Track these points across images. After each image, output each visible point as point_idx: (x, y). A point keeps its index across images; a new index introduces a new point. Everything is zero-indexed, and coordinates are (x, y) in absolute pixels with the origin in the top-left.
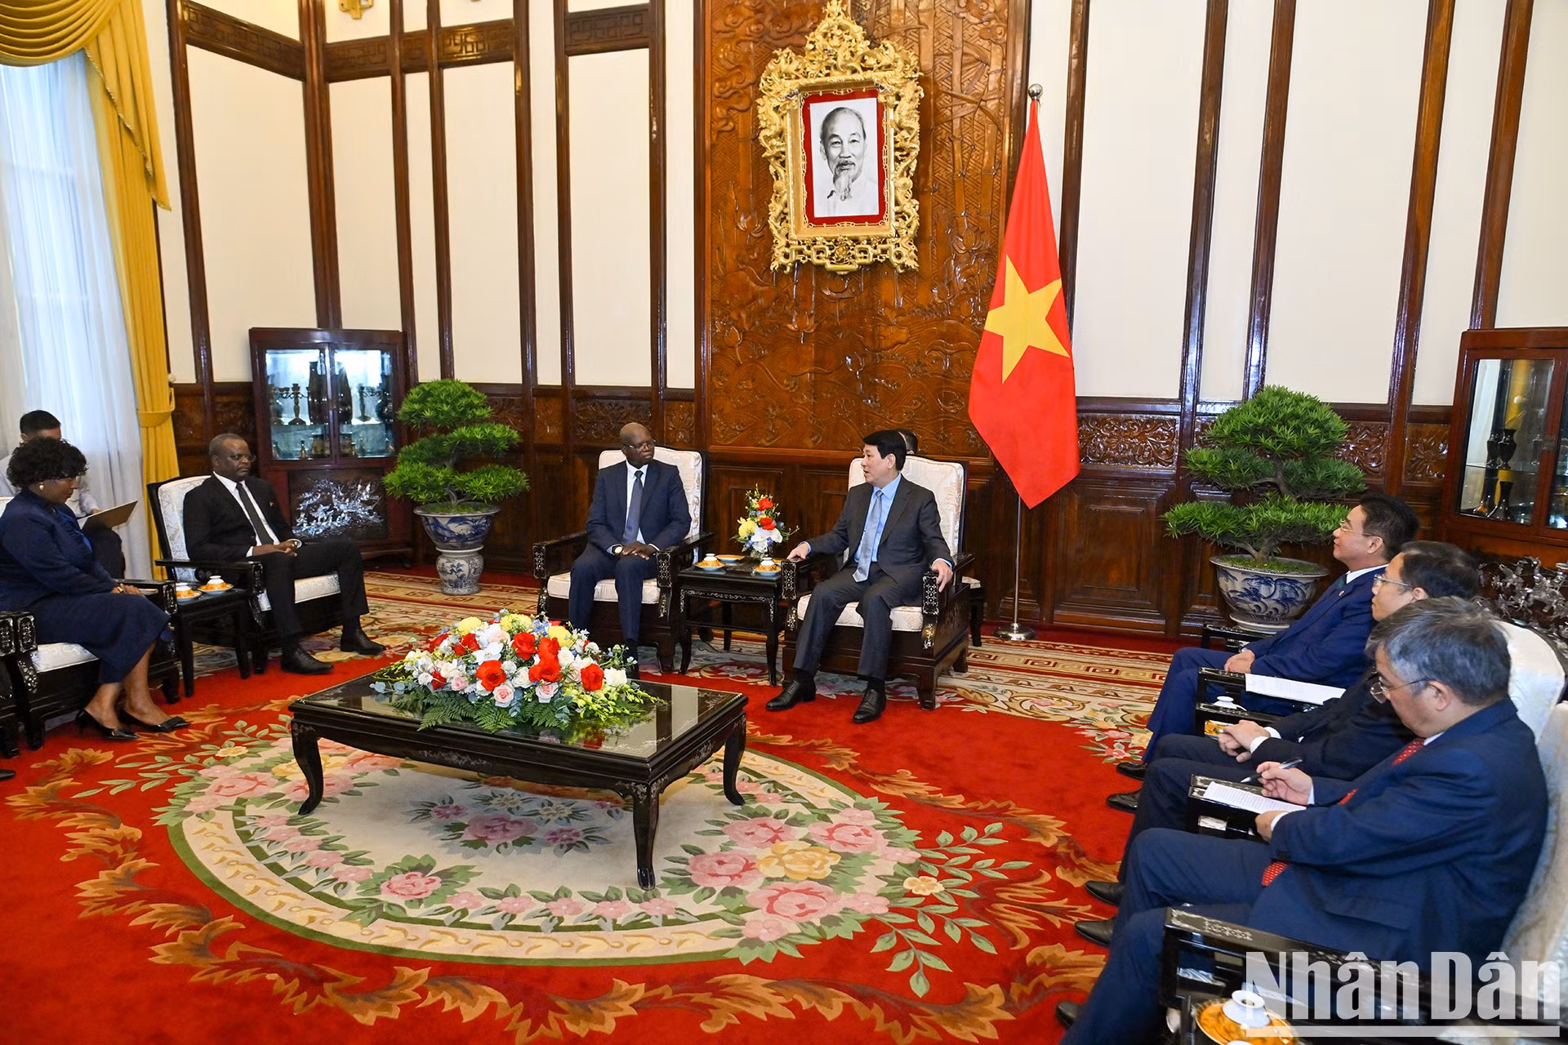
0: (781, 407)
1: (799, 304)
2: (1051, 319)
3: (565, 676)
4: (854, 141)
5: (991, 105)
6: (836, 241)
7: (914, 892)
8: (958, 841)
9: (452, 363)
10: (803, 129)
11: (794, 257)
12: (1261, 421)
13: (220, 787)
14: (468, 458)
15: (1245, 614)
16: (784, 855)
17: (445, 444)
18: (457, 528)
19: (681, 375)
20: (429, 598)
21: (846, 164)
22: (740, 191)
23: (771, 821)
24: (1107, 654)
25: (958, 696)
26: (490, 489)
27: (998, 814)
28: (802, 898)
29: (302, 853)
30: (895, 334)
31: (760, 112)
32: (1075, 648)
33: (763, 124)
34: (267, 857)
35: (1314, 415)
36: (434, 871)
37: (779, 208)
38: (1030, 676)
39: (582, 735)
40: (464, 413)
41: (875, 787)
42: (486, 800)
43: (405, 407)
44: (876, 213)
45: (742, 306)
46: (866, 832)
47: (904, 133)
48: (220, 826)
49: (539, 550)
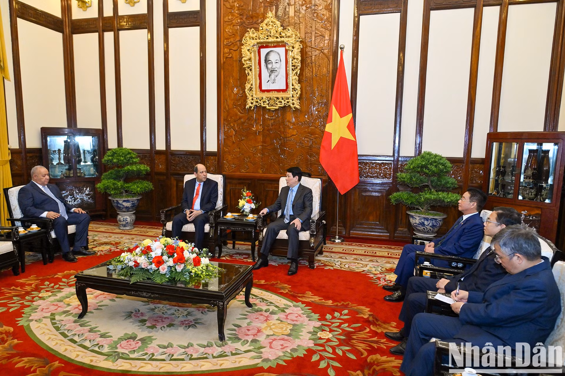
0: (250, 158)
1: (257, 121)
2: (349, 127)
3: (187, 261)
4: (277, 62)
5: (326, 51)
6: (270, 98)
7: (322, 337)
8: (334, 318)
9: (122, 141)
10: (258, 58)
11: (255, 103)
12: (424, 163)
13: (43, 309)
14: (129, 177)
15: (419, 231)
16: (271, 326)
17: (121, 172)
18: (126, 204)
19: (212, 146)
20: (114, 231)
21: (274, 71)
22: (234, 79)
23: (264, 313)
24: (370, 246)
25: (322, 263)
26: (139, 189)
27: (346, 307)
28: (282, 342)
29: (82, 334)
30: (292, 132)
31: (242, 51)
32: (359, 244)
33: (243, 55)
34: (68, 336)
35: (442, 161)
36: (137, 339)
37: (249, 86)
38: (346, 255)
39: (194, 284)
40: (129, 160)
41: (299, 299)
42: (153, 310)
43: (106, 158)
44: (285, 88)
45: (235, 121)
46: (300, 316)
47: (295, 60)
48: (46, 325)
49: (163, 212)
